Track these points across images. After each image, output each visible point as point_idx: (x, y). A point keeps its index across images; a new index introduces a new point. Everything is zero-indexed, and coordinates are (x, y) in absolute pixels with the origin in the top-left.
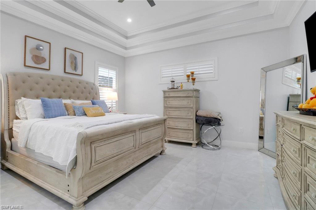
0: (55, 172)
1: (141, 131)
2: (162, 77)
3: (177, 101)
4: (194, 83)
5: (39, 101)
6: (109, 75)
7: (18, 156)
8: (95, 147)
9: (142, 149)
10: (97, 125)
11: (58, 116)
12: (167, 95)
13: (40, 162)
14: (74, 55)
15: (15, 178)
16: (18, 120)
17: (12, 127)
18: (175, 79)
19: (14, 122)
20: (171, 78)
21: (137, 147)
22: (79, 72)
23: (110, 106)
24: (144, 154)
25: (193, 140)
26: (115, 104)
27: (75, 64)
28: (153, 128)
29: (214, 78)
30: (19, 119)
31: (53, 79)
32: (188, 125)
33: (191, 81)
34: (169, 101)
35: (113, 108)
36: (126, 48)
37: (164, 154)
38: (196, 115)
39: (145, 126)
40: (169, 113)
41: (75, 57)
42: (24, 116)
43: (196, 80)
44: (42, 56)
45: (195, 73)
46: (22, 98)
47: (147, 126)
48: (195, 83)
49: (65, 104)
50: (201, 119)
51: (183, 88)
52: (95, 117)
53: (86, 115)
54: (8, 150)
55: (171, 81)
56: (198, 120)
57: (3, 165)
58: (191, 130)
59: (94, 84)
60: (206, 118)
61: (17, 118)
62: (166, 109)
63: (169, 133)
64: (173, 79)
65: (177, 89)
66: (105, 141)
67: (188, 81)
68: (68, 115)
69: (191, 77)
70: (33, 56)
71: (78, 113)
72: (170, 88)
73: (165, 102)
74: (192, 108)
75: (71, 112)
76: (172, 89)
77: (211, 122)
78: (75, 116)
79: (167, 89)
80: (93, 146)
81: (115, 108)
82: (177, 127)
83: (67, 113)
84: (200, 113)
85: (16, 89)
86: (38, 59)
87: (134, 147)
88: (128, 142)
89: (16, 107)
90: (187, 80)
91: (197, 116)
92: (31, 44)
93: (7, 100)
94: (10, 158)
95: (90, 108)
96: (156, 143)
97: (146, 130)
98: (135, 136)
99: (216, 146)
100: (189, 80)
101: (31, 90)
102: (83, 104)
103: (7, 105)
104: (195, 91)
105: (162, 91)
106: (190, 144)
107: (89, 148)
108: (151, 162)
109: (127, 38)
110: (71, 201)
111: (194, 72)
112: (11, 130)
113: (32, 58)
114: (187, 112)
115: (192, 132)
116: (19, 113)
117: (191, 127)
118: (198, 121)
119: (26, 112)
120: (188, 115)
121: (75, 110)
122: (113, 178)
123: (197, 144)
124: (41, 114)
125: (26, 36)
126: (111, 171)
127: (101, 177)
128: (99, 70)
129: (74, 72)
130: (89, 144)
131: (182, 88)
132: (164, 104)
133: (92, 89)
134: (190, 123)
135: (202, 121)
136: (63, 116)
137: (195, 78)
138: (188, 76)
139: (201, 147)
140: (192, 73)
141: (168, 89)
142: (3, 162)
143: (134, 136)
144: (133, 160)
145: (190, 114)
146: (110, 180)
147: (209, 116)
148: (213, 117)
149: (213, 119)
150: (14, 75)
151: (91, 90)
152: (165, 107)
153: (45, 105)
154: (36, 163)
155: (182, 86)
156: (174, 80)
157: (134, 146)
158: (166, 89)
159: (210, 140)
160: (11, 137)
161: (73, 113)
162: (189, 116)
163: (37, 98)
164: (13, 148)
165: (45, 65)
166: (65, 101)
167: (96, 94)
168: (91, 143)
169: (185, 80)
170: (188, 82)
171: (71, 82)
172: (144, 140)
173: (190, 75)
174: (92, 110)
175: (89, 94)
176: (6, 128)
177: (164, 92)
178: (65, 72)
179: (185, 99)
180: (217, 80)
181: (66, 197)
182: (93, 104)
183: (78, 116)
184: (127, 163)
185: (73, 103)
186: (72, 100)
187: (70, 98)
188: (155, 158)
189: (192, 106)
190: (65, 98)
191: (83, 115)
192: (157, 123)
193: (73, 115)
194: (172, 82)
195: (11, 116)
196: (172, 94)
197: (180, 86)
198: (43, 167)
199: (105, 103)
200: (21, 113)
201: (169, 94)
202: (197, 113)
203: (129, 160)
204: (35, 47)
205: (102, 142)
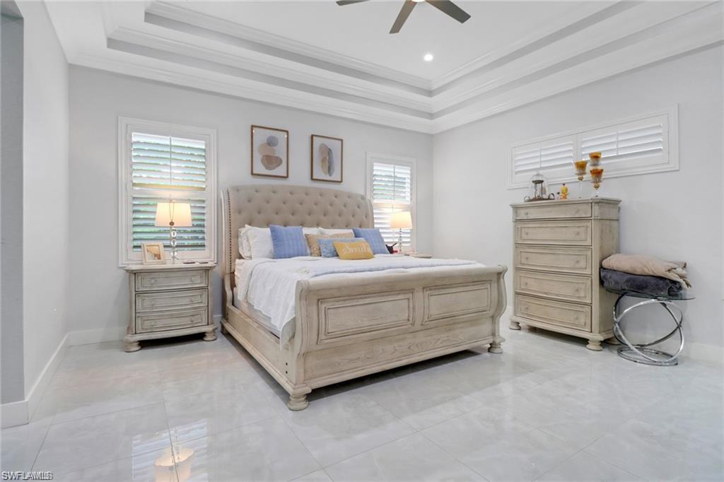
0: (274, 341)
1: (429, 292)
2: (517, 173)
3: (547, 229)
4: (600, 181)
5: (268, 230)
6: (394, 172)
7: (238, 313)
8: (325, 308)
9: (433, 330)
10: (333, 272)
11: (294, 256)
12: (522, 215)
13: (260, 326)
14: (326, 146)
15: (233, 347)
16: (242, 260)
17: (234, 271)
18: (546, 175)
19: (236, 263)
20: (535, 173)
21: (418, 322)
22: (336, 176)
23: (396, 240)
24: (439, 342)
25: (591, 332)
26: (409, 235)
27: (329, 162)
28: (462, 288)
29: (665, 166)
30: (243, 258)
31: (291, 193)
32: (577, 290)
33: (591, 179)
34: (527, 230)
35: (403, 245)
36: (431, 116)
37: (497, 350)
38: (601, 268)
39: (439, 283)
40: (527, 258)
41: (330, 149)
42: (249, 255)
43: (603, 174)
44: (276, 155)
45: (602, 156)
46: (246, 226)
47: (444, 282)
48: (600, 184)
49: (306, 235)
50: (615, 277)
51: (569, 198)
52: (353, 259)
53: (337, 255)
54: (229, 305)
55: (533, 182)
56: (606, 279)
57: (223, 327)
58: (585, 304)
59: (363, 198)
60: (629, 276)
61: (241, 257)
62: (522, 250)
63: (527, 308)
64: (538, 175)
65: (549, 199)
66: (344, 300)
67: (581, 179)
68: (311, 254)
69: (589, 168)
70: (264, 156)
71: (324, 252)
72: (531, 198)
73: (517, 231)
74: (588, 247)
75: (315, 249)
76: (535, 199)
77: (646, 287)
78: (320, 258)
79: (523, 201)
80: (323, 306)
81: (408, 245)
82: (546, 293)
83: (309, 251)
84: (613, 262)
85: (240, 212)
86: (271, 161)
87: (410, 322)
88: (394, 310)
89: (239, 239)
90: (577, 177)
91: (605, 269)
92: (261, 136)
93: (228, 229)
94: (230, 317)
95: (345, 244)
96: (474, 322)
97: (443, 291)
98: (411, 300)
99: (664, 354)
100: (584, 176)
101: (259, 213)
102: (337, 235)
103: (228, 235)
104: (596, 203)
105: (511, 205)
106: (584, 341)
107: (315, 308)
108: (459, 362)
109: (430, 93)
110: (289, 388)
111: (600, 154)
112: (232, 274)
113: (262, 161)
114: (574, 257)
115: (587, 309)
116: (243, 249)
117: (585, 297)
118: (606, 284)
119: (250, 247)
120: (577, 266)
121: (320, 246)
122: (363, 371)
123: (606, 343)
124: (270, 252)
125: (253, 127)
126: (359, 358)
127: (339, 364)
128: (375, 168)
129: (328, 178)
130: (316, 301)
131: (565, 197)
132: (515, 236)
133: (359, 207)
134: (583, 286)
135: (617, 283)
136: (302, 255)
137: (602, 170)
138: (581, 166)
139: (616, 352)
140: (596, 157)
141: (525, 201)
142: (224, 321)
143: (408, 299)
144: (409, 348)
145: (582, 264)
146: (354, 374)
147: (639, 271)
148: (651, 273)
149: (653, 281)
150: (237, 189)
151: (356, 208)
152: (517, 245)
153: (276, 237)
154: (255, 325)
155: (565, 193)
156: (540, 179)
157: (411, 319)
158: (520, 201)
159: (649, 337)
160: (233, 285)
161: (318, 252)
162: (580, 268)
163: (268, 225)
164: (235, 303)
165: (280, 171)
166: (306, 231)
167: (366, 217)
168: (318, 300)
169: (573, 176)
170: (581, 182)
171: (321, 195)
172: (435, 312)
173: (586, 163)
174: (349, 247)
175: (353, 216)
176: (228, 271)
177: (516, 208)
178: (312, 179)
179: (570, 224)
180: (678, 170)
181: (282, 380)
182: (357, 235)
183: (325, 256)
184: (396, 350)
185: (322, 233)
186: (320, 228)
187: (318, 225)
188: (470, 356)
189: (588, 243)
190: (311, 226)
191: (333, 256)
192: (476, 279)
193: (318, 256)
194: (536, 183)
195: (234, 254)
196: (534, 214)
197: (558, 193)
198: (262, 332)
199: (380, 235)
200: (245, 250)
201: (527, 214)
202: (603, 262)
203: (400, 346)
204: (266, 141)
205: (340, 303)
